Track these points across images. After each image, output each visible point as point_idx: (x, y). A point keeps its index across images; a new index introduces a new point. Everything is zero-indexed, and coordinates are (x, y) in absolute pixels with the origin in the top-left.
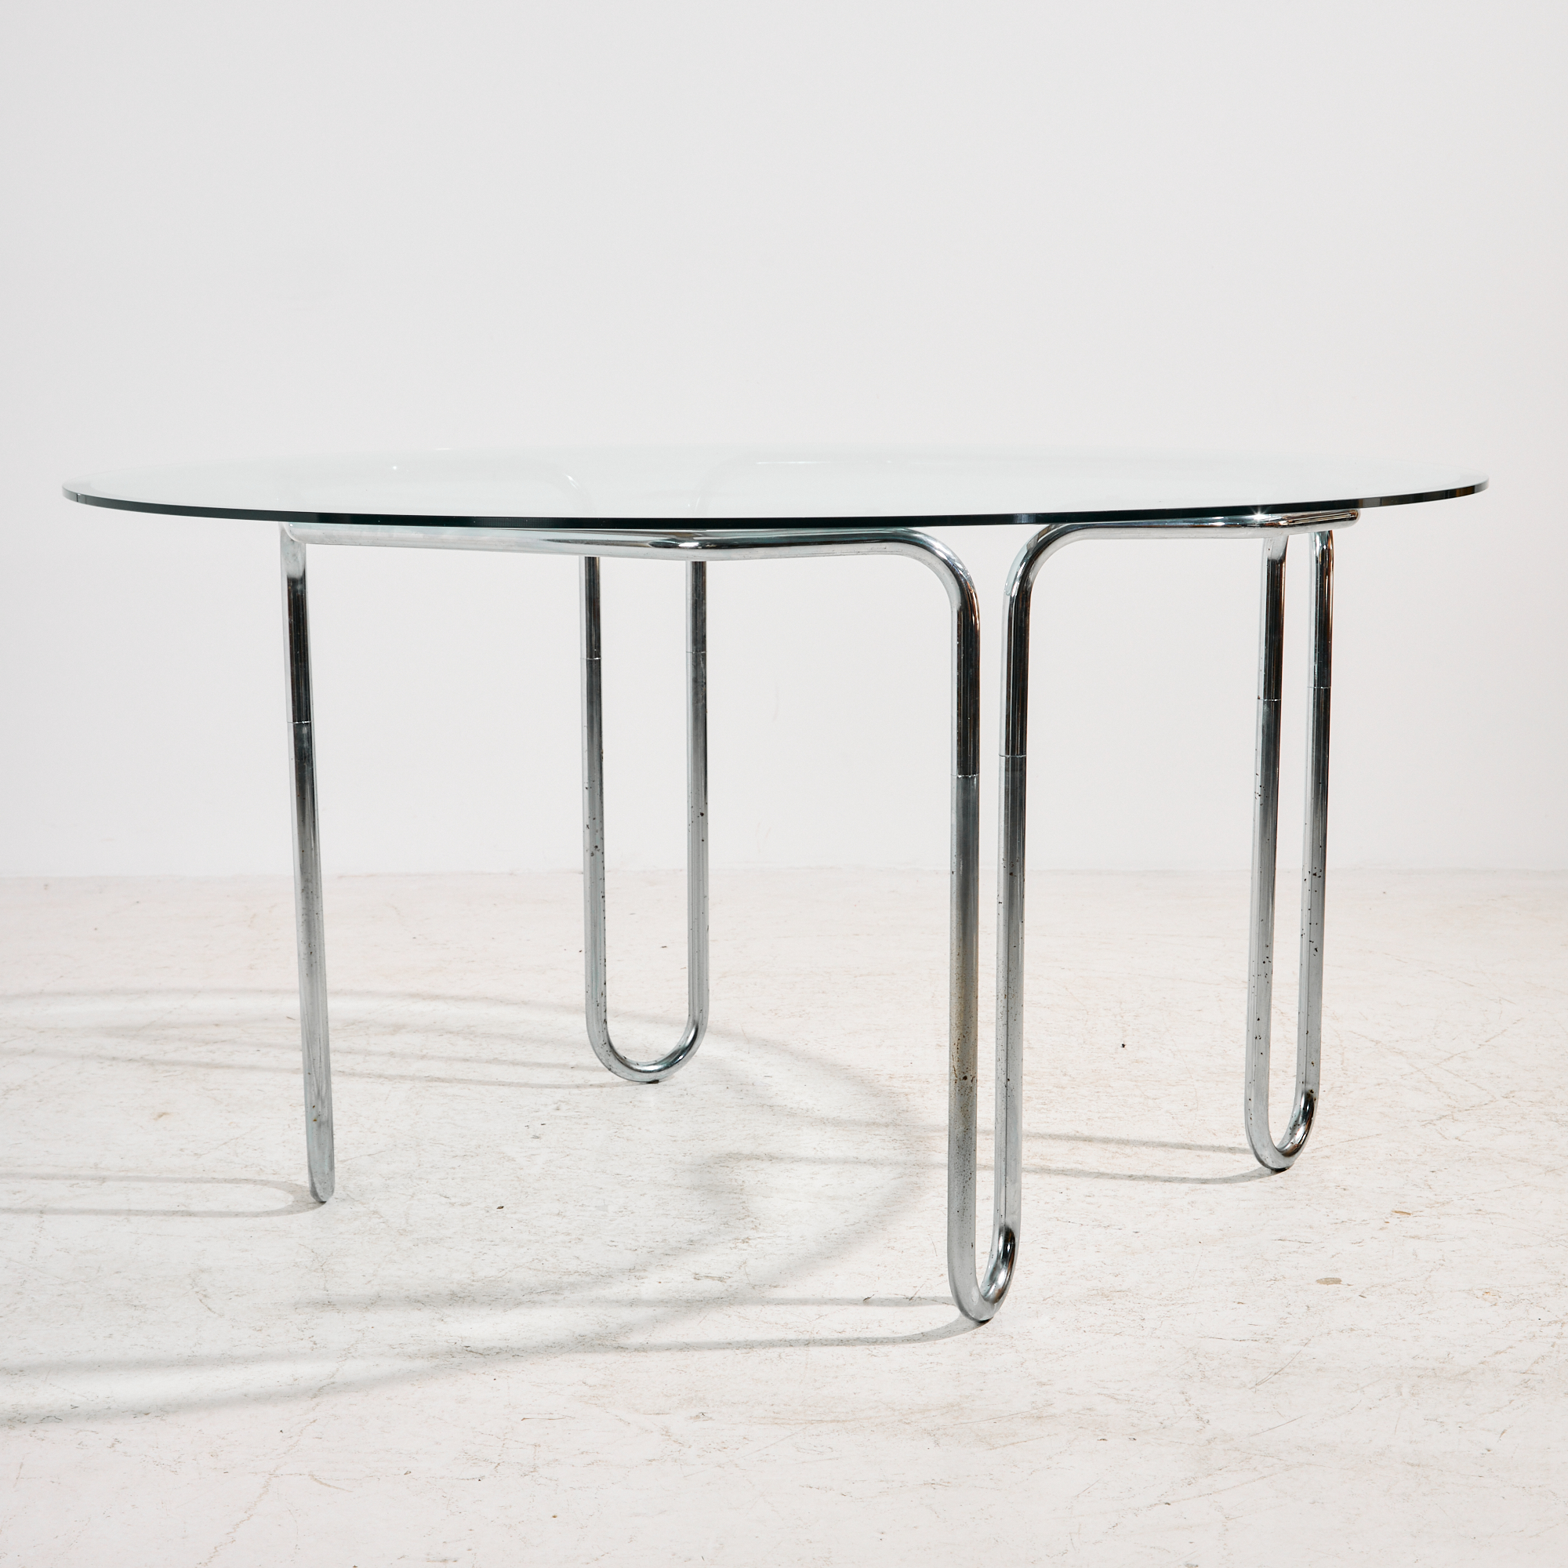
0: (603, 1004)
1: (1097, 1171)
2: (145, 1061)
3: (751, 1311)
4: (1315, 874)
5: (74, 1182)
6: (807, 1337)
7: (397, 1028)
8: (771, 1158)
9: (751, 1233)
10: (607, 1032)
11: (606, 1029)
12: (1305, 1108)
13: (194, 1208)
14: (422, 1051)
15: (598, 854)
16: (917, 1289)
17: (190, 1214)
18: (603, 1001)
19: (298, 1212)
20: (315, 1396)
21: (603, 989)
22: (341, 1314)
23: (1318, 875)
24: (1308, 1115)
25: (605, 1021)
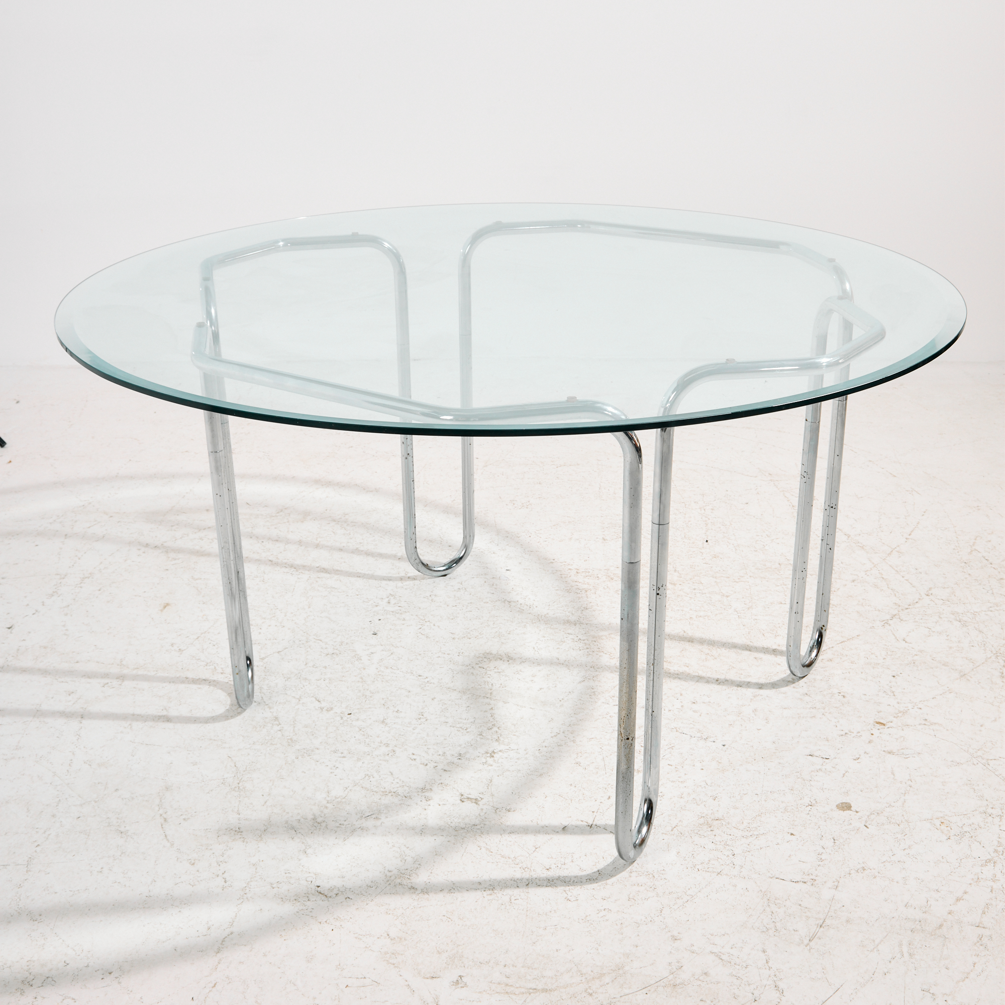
0: (414, 538)
1: (697, 674)
2: (165, 549)
3: (494, 841)
4: (832, 507)
5: (106, 681)
6: (526, 875)
7: (306, 515)
8: (509, 659)
9: (496, 746)
10: (417, 553)
11: (416, 551)
12: (818, 639)
13: (173, 713)
14: (317, 540)
15: (410, 458)
16: (595, 813)
17: (168, 719)
18: (414, 537)
19: (232, 717)
20: (218, 951)
21: (414, 531)
22: (245, 843)
23: (834, 508)
24: (819, 643)
25: (416, 547)
